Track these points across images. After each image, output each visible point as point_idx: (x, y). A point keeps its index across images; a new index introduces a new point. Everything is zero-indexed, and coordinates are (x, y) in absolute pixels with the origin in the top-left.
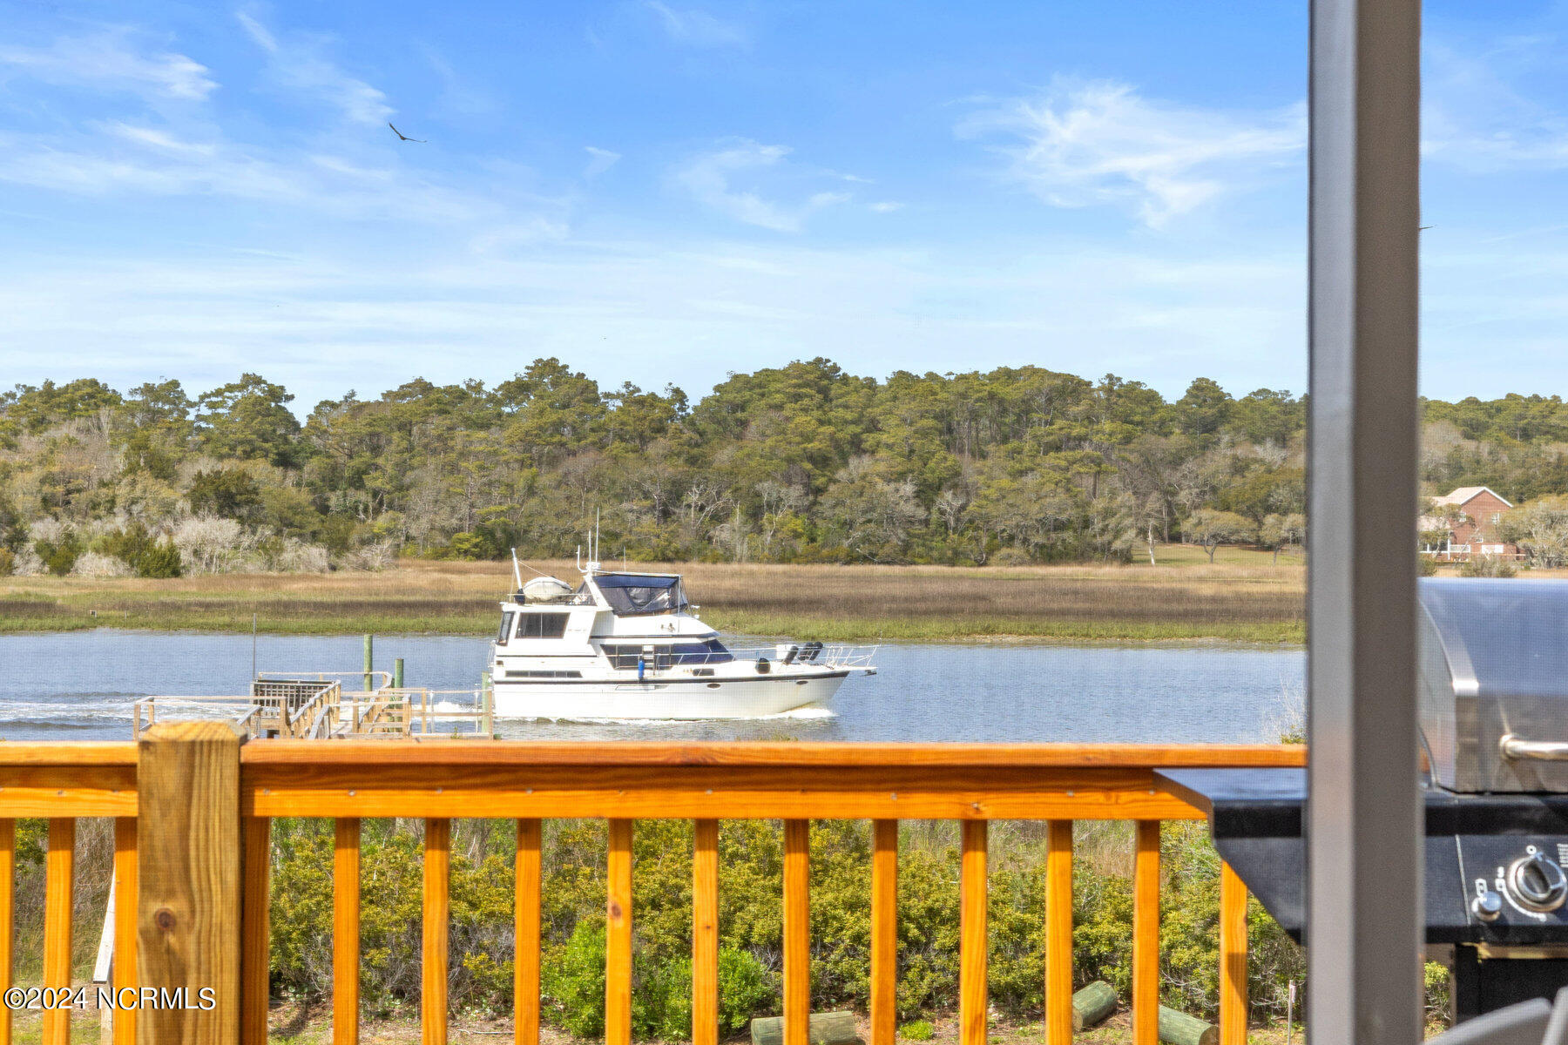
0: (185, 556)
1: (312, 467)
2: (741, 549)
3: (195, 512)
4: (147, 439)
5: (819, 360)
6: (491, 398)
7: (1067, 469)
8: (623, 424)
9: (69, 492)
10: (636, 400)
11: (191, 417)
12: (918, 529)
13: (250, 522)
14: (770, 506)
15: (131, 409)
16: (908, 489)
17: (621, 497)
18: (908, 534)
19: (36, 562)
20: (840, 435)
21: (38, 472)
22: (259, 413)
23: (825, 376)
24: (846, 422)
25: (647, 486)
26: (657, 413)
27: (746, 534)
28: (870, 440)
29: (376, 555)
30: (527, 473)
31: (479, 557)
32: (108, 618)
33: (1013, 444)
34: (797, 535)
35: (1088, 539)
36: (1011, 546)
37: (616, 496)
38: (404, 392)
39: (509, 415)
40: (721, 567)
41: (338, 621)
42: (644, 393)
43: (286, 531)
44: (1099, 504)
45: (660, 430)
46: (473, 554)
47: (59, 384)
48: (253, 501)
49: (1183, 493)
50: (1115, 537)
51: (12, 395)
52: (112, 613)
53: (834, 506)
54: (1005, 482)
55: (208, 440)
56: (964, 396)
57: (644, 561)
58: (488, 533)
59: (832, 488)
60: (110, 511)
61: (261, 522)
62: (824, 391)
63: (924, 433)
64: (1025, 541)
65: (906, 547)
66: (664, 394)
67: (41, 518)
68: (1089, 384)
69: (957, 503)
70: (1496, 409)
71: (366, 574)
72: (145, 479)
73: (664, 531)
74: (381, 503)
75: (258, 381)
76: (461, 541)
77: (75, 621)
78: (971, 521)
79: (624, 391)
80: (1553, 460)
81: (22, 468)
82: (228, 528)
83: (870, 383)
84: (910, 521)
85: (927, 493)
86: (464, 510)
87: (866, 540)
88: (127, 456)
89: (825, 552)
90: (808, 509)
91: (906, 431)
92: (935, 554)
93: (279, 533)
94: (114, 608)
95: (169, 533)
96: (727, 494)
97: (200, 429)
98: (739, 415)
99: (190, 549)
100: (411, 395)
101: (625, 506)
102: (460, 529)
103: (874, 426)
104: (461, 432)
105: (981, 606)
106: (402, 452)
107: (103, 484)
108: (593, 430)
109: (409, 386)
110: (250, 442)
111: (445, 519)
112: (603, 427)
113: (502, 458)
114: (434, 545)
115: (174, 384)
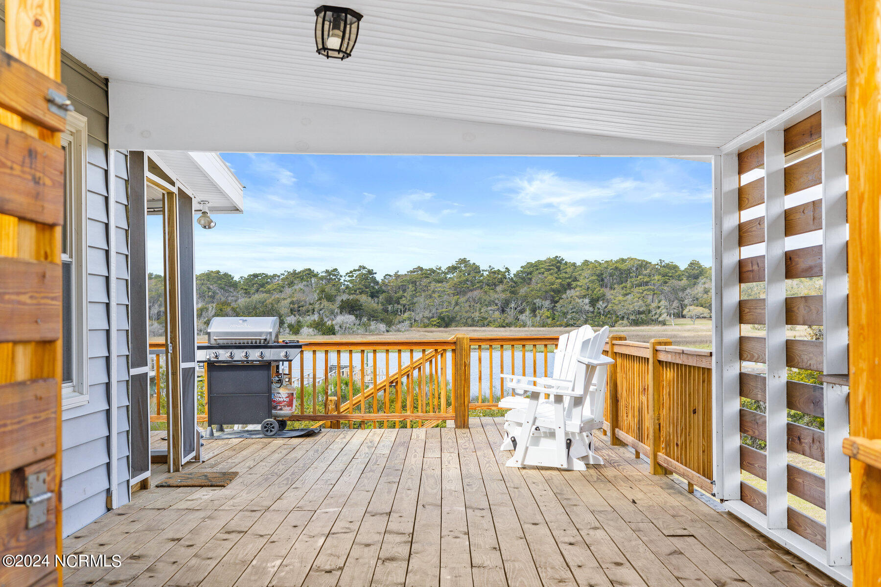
0: (337, 328)
1: (383, 297)
2: (529, 323)
3: (341, 313)
4: (326, 288)
5: (557, 257)
6: (444, 272)
7: (643, 293)
8: (488, 280)
9: (299, 307)
10: (493, 272)
11: (342, 281)
12: (590, 315)
13: (359, 316)
14: (539, 307)
15: (322, 278)
16: (587, 301)
17: (488, 305)
18: (587, 316)
19: (288, 330)
20: (563, 283)
21: (289, 300)
22: (365, 279)
23: (559, 262)
24: (566, 278)
25: (497, 301)
26: (500, 276)
27: (530, 317)
28: (574, 284)
30: (456, 297)
31: (439, 327)
33: (624, 284)
35: (650, 317)
36: (623, 320)
37: (486, 305)
38: (414, 271)
39: (450, 278)
40: (522, 329)
42: (496, 269)
43: (372, 319)
44: (654, 305)
45: (501, 282)
46: (437, 326)
47: (298, 270)
48: (360, 309)
50: (660, 317)
51: (283, 275)
53: (561, 307)
54: (621, 298)
55: (347, 289)
56: (606, 268)
57: (495, 327)
58: (443, 319)
59: (561, 301)
60: (313, 313)
61: (363, 316)
62: (558, 268)
63: (593, 282)
64: (628, 318)
66: (503, 270)
67: (289, 316)
68: (651, 263)
69: (604, 306)
71: (399, 333)
72: (325, 303)
73: (503, 317)
74: (406, 309)
75: (364, 268)
76: (433, 321)
78: (609, 312)
79: (489, 269)
81: (284, 299)
82: (353, 318)
83: (574, 264)
84: (588, 312)
85: (593, 302)
86: (434, 311)
87: (571, 319)
88: (318, 294)
89: (558, 323)
90: (552, 308)
91: (587, 281)
93: (369, 320)
95: (332, 320)
96: (524, 304)
97: (345, 285)
98: (529, 276)
99: (338, 325)
100: (416, 272)
101: (489, 308)
102: (433, 317)
103: (575, 280)
104: (433, 284)
106: (413, 291)
107: (311, 304)
108: (478, 283)
109: (416, 269)
110: (361, 289)
111: (427, 314)
112: (481, 281)
113: (447, 293)
114: (424, 323)
115: (336, 270)
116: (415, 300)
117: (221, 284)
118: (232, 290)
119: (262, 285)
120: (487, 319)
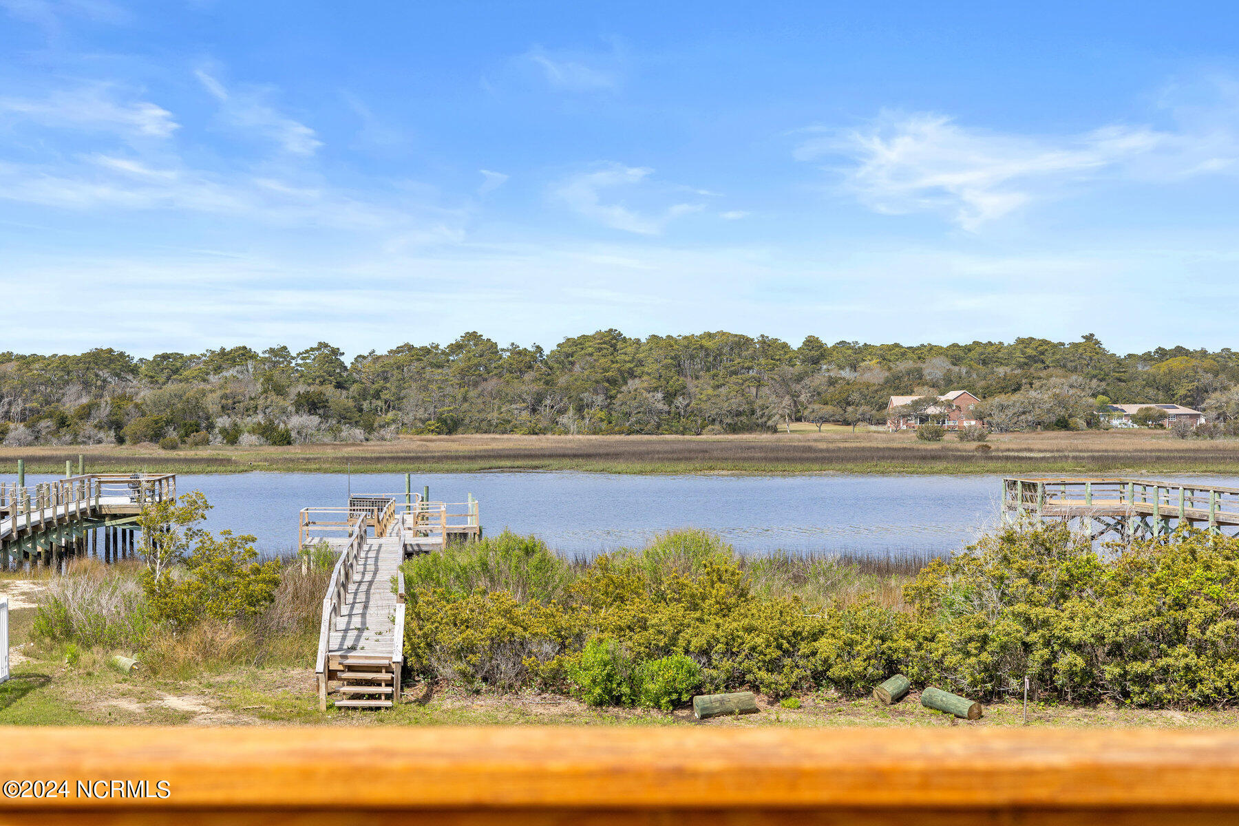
0: (293, 434)
1: (354, 388)
2: (573, 428)
3: (297, 413)
4: (272, 376)
5: (611, 330)
6: (443, 352)
7: (743, 384)
8: (511, 364)
9: (234, 403)
10: (517, 352)
11: (293, 365)
12: (665, 416)
13: (325, 417)
14: (588, 406)
15: (264, 361)
16: (660, 395)
17: (512, 401)
18: (660, 419)
19: (220, 438)
20: (623, 369)
21: (219, 393)
22: (327, 362)
23: (614, 338)
24: (626, 362)
25: (524, 396)
26: (528, 359)
27: (575, 420)
28: (638, 371)
29: (388, 433)
30: (463, 390)
31: (439, 433)
32: (259, 466)
33: (713, 371)
34: (602, 420)
35: (754, 420)
36: (713, 425)
37: (509, 401)
38: (399, 350)
39: (453, 361)
40: (563, 437)
41: (374, 466)
42: (521, 348)
43: (343, 421)
44: (760, 402)
45: (530, 367)
46: (436, 432)
47: (228, 349)
48: (326, 407)
49: (803, 396)
50: (769, 420)
51: (205, 355)
52: (260, 463)
53: (621, 405)
54: (710, 391)
55: (301, 376)
56: (687, 347)
57: (523, 434)
58: (444, 422)
59: (619, 396)
60: (255, 412)
61: (329, 417)
62: (614, 346)
63: (667, 367)
64: (721, 421)
65: (658, 426)
66: (531, 349)
67: (221, 416)
68: (753, 340)
69: (685, 403)
70: (968, 349)
71: (384, 443)
72: (273, 396)
73: (534, 418)
74: (389, 407)
75: (326, 346)
76: (430, 425)
77: (242, 468)
78: (692, 412)
79: (511, 347)
80: (1002, 375)
81: (212, 391)
82: (315, 420)
83: (638, 341)
84: (661, 412)
85: (669, 397)
86: (431, 410)
87: (638, 422)
88: (263, 385)
89: (616, 429)
90: (607, 407)
91: (658, 366)
92: (674, 429)
93: (339, 422)
94: (261, 461)
95: (285, 423)
96: (565, 399)
97: (297, 370)
98: (570, 359)
99: (296, 431)
100: (402, 352)
101: (514, 406)
102: (430, 419)
103: (640, 364)
104: (428, 369)
105: (707, 455)
106: (399, 380)
107: (251, 399)
108: (495, 368)
109: (401, 347)
110: (322, 376)
111: (421, 414)
112: (501, 366)
113: (450, 383)
114: (416, 427)
115: (285, 348)
116: (403, 393)
117: (115, 369)
118: (130, 377)
119: (176, 371)
120: (509, 422)
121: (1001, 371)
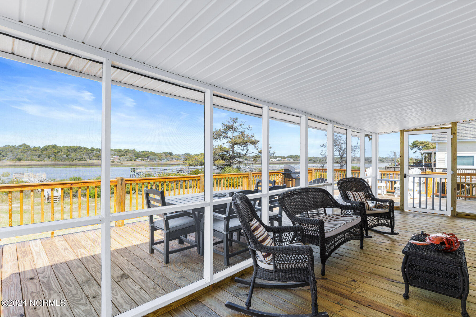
2: (47, 160)
6: (17, 147)
7: (81, 154)
8: (33, 149)
14: (50, 157)
16: (65, 155)
18: (65, 159)
20: (58, 151)
23: (56, 146)
25: (37, 155)
26: (37, 149)
28: (61, 151)
29: (4, 161)
30: (22, 154)
31: (16, 161)
33: (75, 152)
34: (54, 159)
35: (83, 160)
39: (19, 148)
40: (45, 162)
42: (36, 147)
44: (84, 157)
49: (91, 156)
50: (86, 159)
53: (57, 157)
54: (75, 155)
56: (70, 148)
57: (37, 161)
58: (18, 159)
59: (57, 155)
63: (66, 151)
64: (77, 160)
66: (38, 147)
68: (82, 147)
69: (70, 157)
70: (117, 150)
73: (39, 159)
74: (4, 156)
78: (72, 158)
79: (33, 147)
83: (61, 147)
85: (67, 156)
86: (14, 157)
87: (61, 160)
89: (57, 161)
90: (55, 157)
92: (68, 161)
96: (46, 156)
98: (46, 149)
100: (7, 146)
101: (34, 157)
102: (14, 159)
104: (13, 150)
106: (6, 151)
108: (30, 150)
111: (12, 158)
113: (19, 152)
116: (7, 154)
120: (33, 159)
121: (122, 153)
